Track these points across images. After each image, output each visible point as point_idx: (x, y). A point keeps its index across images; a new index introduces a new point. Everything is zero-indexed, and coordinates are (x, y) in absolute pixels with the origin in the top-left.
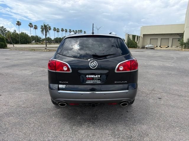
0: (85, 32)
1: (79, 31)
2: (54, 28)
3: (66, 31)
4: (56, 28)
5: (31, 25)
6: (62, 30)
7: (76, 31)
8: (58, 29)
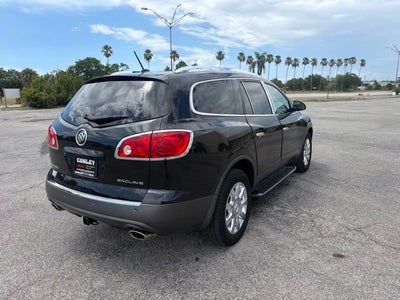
0: (363, 61)
1: (346, 60)
2: (289, 59)
3: (314, 63)
4: (293, 59)
5: (241, 57)
6: (306, 62)
7: (340, 60)
8: (296, 60)
